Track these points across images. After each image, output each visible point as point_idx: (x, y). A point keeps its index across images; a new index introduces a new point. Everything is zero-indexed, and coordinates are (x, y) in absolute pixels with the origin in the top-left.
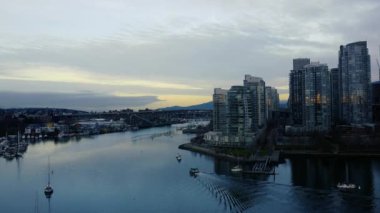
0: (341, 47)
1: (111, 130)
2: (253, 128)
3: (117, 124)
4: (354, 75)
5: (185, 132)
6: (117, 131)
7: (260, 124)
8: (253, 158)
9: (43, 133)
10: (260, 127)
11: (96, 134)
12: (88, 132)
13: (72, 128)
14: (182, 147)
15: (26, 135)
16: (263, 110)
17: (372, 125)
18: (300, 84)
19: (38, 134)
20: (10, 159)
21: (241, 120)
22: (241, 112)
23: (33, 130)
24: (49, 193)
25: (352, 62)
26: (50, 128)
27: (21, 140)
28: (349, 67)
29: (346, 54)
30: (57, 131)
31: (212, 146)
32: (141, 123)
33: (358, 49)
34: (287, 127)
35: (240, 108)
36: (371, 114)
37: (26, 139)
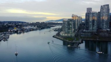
0: (101, 6)
1: (33, 30)
2: (74, 31)
3: (35, 28)
4: (105, 15)
5: (54, 31)
6: (35, 30)
7: (76, 29)
8: (74, 41)
9: (13, 31)
10: (76, 30)
11: (29, 31)
12: (26, 31)
13: (22, 29)
14: (53, 37)
15: (9, 32)
16: (77, 25)
17: (109, 30)
18: (88, 17)
19: (12, 32)
20: (5, 41)
21: (71, 29)
22: (71, 26)
23: (11, 30)
24: (16, 55)
25: (104, 11)
26: (15, 29)
27: (7, 33)
28: (103, 12)
29: (103, 8)
30: (17, 31)
31: (62, 37)
32: (42, 27)
33: (106, 7)
34: (84, 30)
35: (70, 25)
36: (109, 26)
37: (9, 33)
